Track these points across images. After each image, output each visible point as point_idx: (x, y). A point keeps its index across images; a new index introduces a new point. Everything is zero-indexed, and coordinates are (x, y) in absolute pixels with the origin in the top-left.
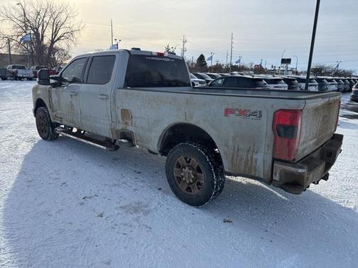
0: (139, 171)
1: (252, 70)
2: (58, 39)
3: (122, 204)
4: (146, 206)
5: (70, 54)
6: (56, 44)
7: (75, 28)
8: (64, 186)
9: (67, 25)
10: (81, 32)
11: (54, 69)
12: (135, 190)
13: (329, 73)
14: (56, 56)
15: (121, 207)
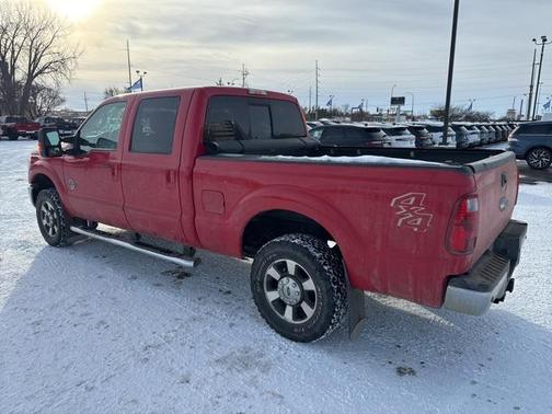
0: (228, 289)
1: (347, 115)
2: (41, 72)
3: (217, 355)
4: (261, 355)
5: (61, 96)
6: (37, 80)
7: (68, 53)
8: (102, 327)
9: (55, 50)
10: (79, 60)
11: (37, 121)
12: (231, 325)
13: (458, 116)
14: (39, 101)
15: (217, 361)
